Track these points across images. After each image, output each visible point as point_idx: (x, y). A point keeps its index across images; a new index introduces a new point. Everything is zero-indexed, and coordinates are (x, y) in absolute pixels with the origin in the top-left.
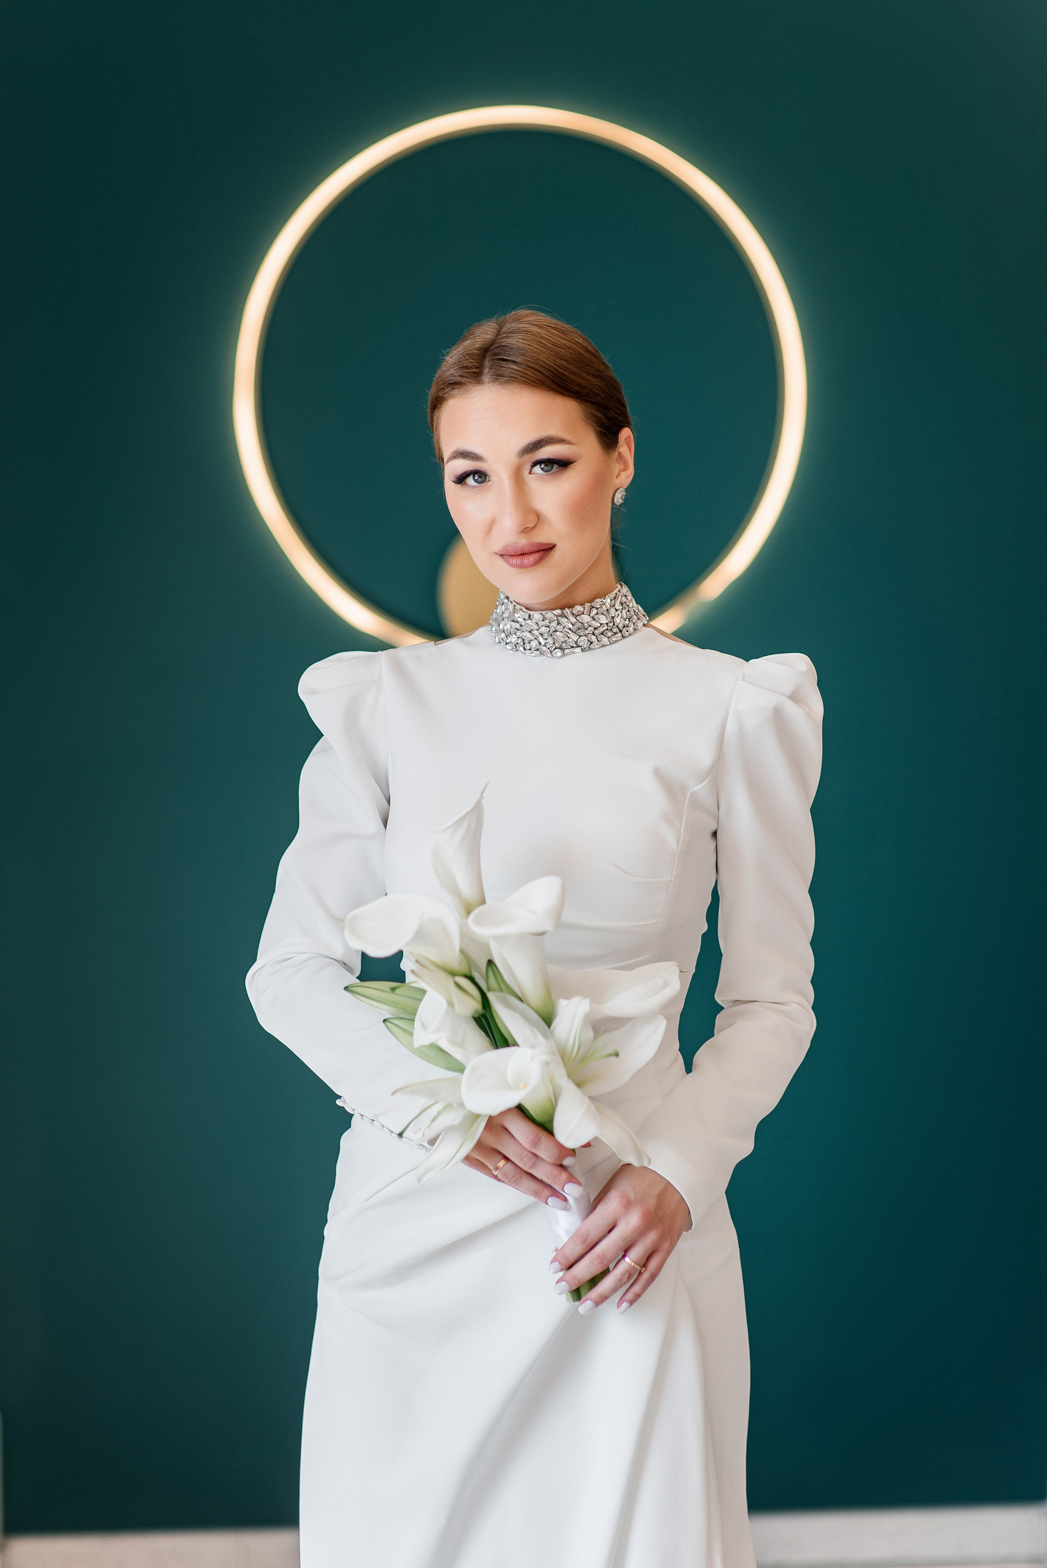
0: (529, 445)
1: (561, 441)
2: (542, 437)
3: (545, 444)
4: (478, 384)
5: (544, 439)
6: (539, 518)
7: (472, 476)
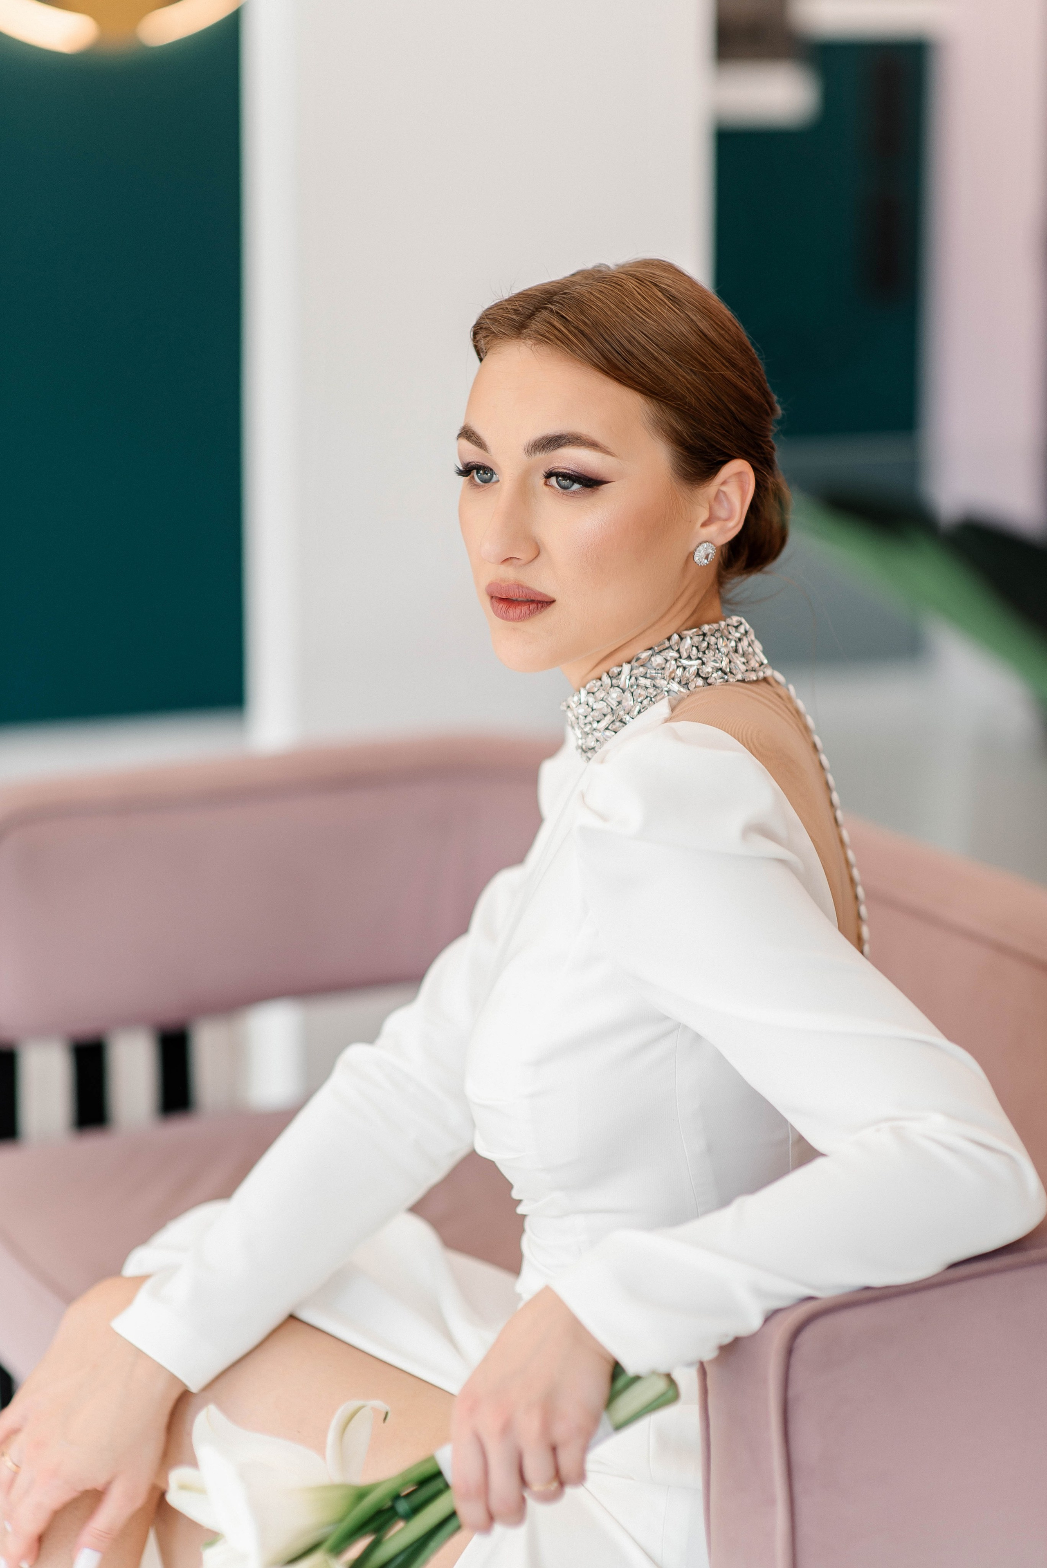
0: (543, 438)
1: (593, 445)
2: (564, 432)
3: (566, 443)
4: (517, 338)
5: (566, 436)
6: (538, 551)
7: (475, 471)
